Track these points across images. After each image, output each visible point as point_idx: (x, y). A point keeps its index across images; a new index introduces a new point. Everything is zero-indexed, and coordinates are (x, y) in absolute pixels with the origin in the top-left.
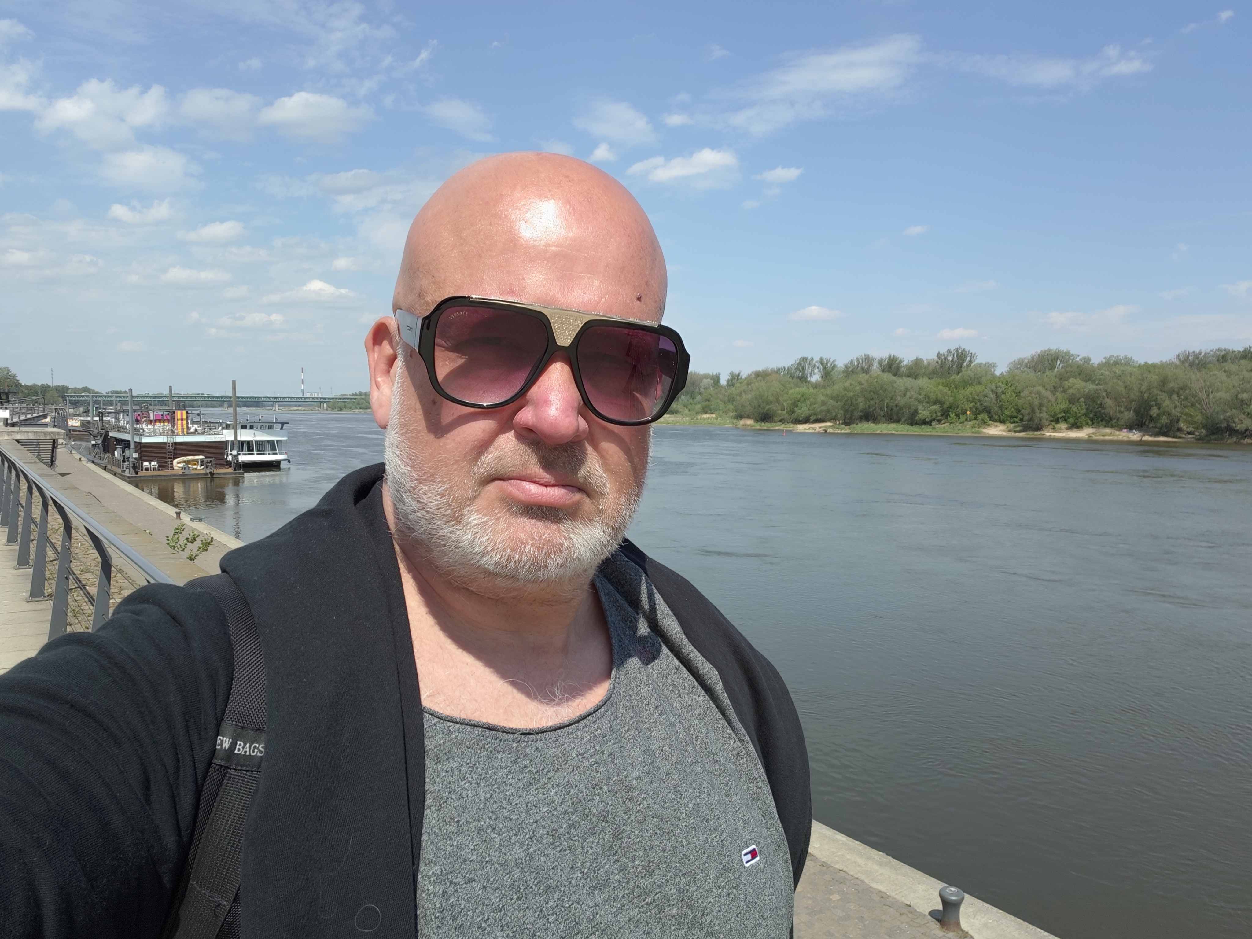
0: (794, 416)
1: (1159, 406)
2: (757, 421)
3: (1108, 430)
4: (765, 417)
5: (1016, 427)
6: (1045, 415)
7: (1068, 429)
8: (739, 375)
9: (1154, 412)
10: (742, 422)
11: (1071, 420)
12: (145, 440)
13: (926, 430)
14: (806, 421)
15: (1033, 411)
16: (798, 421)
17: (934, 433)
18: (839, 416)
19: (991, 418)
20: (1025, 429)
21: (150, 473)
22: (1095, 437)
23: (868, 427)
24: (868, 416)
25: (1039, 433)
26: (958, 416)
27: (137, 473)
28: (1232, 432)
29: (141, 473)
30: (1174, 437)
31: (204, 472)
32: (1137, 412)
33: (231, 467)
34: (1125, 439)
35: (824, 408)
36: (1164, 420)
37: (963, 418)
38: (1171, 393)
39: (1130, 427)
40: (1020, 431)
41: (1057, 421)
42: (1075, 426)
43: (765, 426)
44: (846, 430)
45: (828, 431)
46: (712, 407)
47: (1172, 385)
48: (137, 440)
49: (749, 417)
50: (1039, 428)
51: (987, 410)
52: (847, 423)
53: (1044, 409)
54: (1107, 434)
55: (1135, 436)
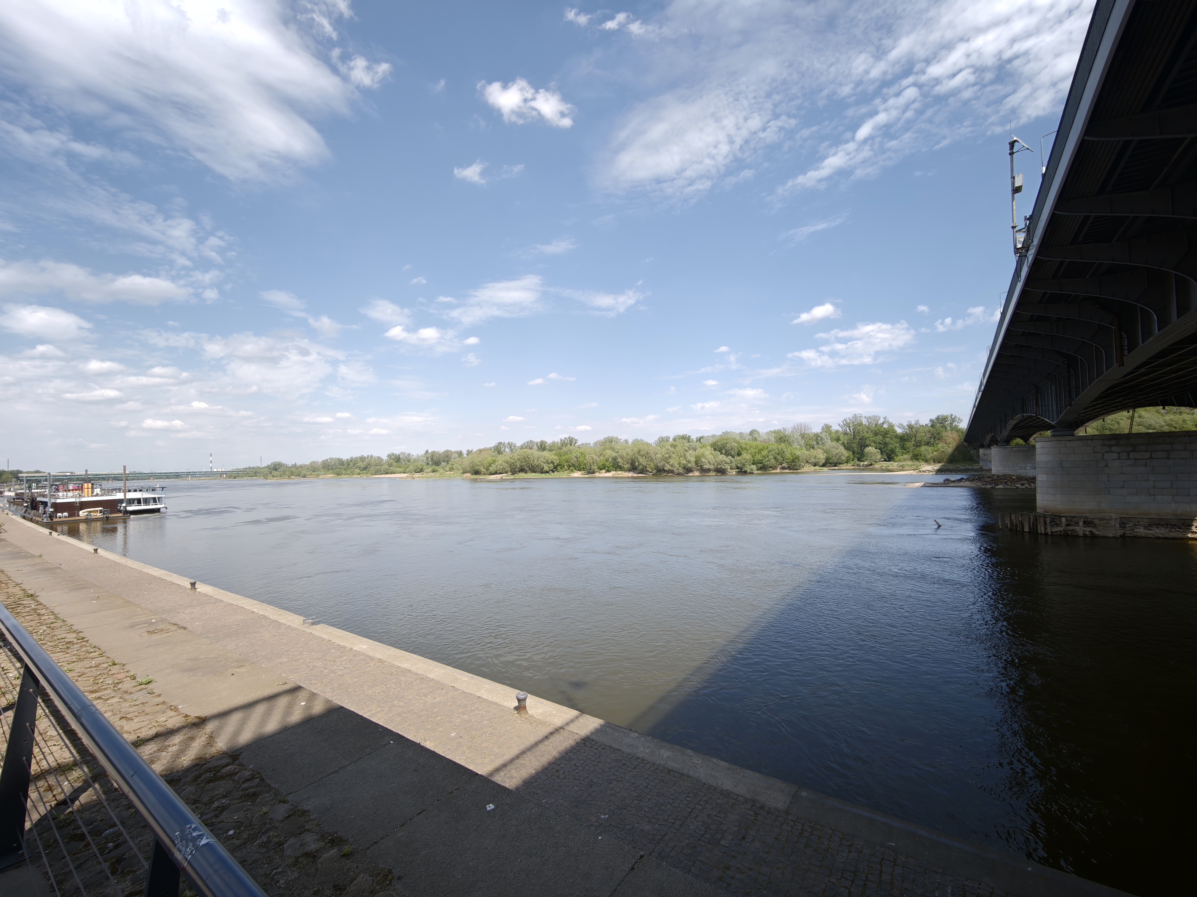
0: (489, 471)
1: (638, 462)
2: (472, 474)
3: (620, 472)
4: (477, 473)
5: (585, 472)
6: (596, 467)
7: (606, 472)
8: (472, 450)
9: (637, 464)
10: (465, 475)
11: (607, 469)
12: (58, 501)
13: (547, 476)
14: (496, 473)
15: (591, 465)
16: (491, 474)
17: (550, 477)
18: (509, 470)
19: (575, 469)
20: (589, 473)
21: (61, 519)
22: (615, 476)
23: (522, 475)
24: (522, 470)
25: (594, 475)
26: (561, 469)
27: (52, 520)
28: (665, 471)
29: (55, 520)
30: (645, 474)
31: (102, 516)
32: (631, 464)
33: (121, 513)
34: (626, 476)
35: (502, 467)
36: (641, 467)
37: (564, 469)
38: (642, 456)
39: (629, 470)
40: (586, 474)
41: (601, 469)
42: (608, 471)
43: (475, 477)
44: (512, 477)
45: (503, 478)
46: (454, 468)
47: (642, 452)
48: (53, 501)
49: (468, 472)
50: (594, 473)
51: (573, 465)
52: (513, 474)
53: (595, 464)
54: (621, 474)
55: (630, 474)
